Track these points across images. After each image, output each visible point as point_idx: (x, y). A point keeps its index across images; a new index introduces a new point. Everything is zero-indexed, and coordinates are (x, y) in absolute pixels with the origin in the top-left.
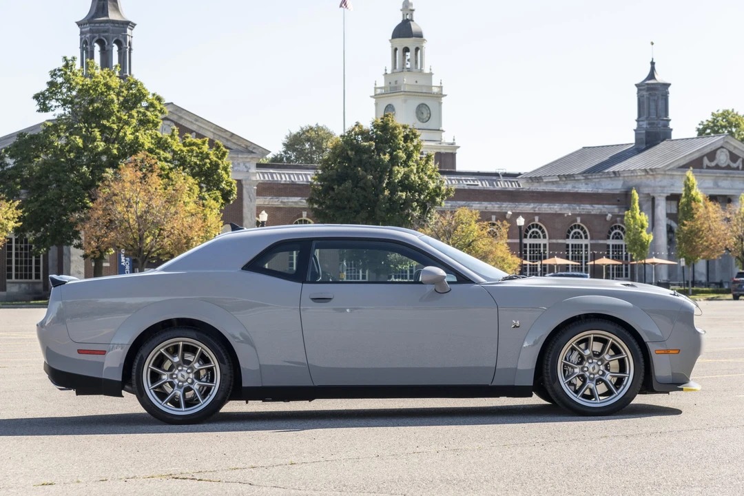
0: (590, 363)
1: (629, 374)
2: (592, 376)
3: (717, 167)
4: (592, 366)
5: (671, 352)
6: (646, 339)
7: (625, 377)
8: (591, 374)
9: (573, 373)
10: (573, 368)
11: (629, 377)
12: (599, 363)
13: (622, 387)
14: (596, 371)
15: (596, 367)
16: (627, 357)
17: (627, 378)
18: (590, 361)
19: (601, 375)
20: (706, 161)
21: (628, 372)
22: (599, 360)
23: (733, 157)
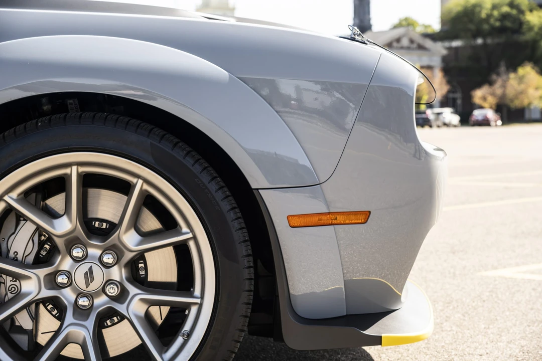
0: (76, 260)
1: (202, 297)
2: (84, 302)
3: (402, 48)
4: (84, 268)
5: (340, 219)
6: (255, 178)
7: (188, 306)
8: (80, 294)
9: (18, 296)
10: (17, 277)
11: (200, 306)
12: (108, 259)
13: (180, 340)
14: (96, 285)
15: (98, 271)
16: (195, 238)
17: (194, 310)
18: (77, 252)
19: (113, 299)
20: (395, 44)
21: (197, 291)
22: (106, 250)
23: (412, 41)
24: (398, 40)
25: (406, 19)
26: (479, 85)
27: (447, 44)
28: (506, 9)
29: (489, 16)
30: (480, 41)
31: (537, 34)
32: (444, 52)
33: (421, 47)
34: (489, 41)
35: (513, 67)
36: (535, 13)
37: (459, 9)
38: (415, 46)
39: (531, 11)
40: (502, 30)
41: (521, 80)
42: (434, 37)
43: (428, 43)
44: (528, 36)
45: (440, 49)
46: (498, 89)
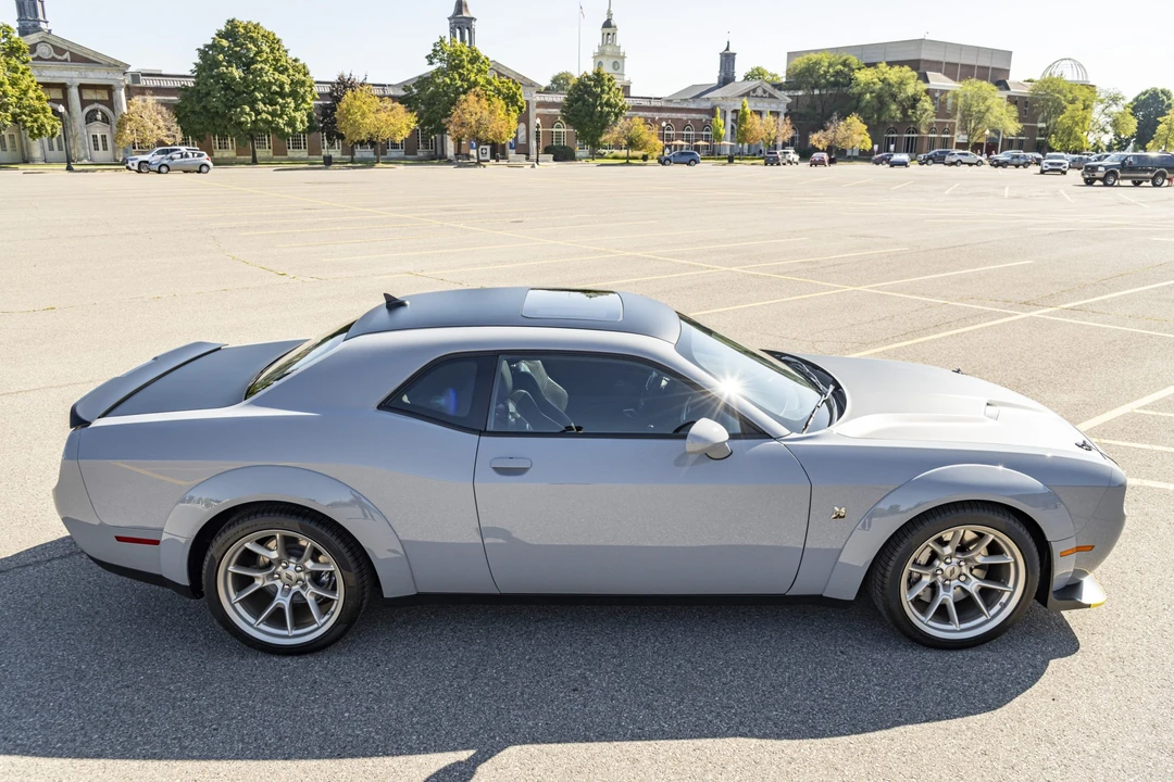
1: (1015, 589)
3: (757, 96)
11: (1013, 593)
14: (955, 576)
15: (957, 570)
20: (751, 93)
23: (765, 92)
24: (754, 90)
25: (758, 69)
26: (815, 131)
27: (791, 93)
28: (840, 67)
29: (826, 72)
30: (817, 92)
31: (862, 88)
32: (789, 100)
33: (771, 96)
34: (824, 92)
35: (843, 116)
36: (863, 71)
37: (803, 65)
38: (767, 95)
39: (859, 69)
40: (836, 84)
41: (848, 127)
42: (779, 87)
43: (777, 93)
44: (856, 90)
45: (785, 97)
46: (830, 134)
